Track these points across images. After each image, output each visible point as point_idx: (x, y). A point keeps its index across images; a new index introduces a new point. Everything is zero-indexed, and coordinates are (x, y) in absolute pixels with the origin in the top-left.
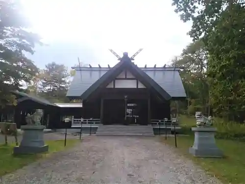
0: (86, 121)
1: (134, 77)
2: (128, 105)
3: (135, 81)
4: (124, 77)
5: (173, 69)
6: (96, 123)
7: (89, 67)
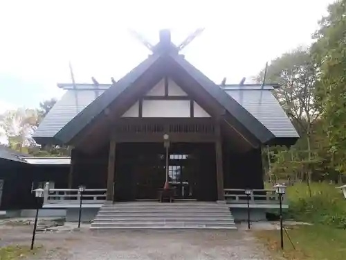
0: (76, 193)
1: (184, 94)
2: (172, 157)
3: (188, 103)
4: (164, 95)
5: (260, 88)
6: (98, 198)
7: (92, 83)
